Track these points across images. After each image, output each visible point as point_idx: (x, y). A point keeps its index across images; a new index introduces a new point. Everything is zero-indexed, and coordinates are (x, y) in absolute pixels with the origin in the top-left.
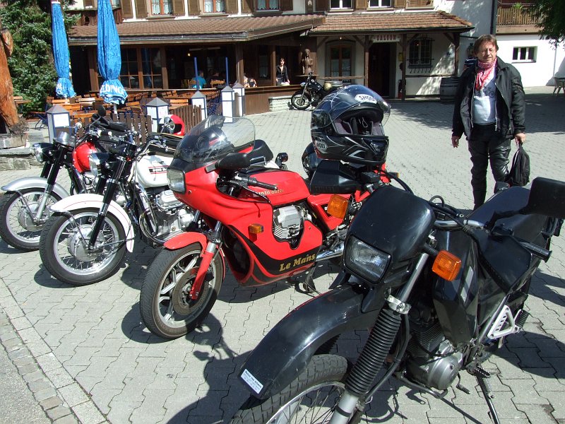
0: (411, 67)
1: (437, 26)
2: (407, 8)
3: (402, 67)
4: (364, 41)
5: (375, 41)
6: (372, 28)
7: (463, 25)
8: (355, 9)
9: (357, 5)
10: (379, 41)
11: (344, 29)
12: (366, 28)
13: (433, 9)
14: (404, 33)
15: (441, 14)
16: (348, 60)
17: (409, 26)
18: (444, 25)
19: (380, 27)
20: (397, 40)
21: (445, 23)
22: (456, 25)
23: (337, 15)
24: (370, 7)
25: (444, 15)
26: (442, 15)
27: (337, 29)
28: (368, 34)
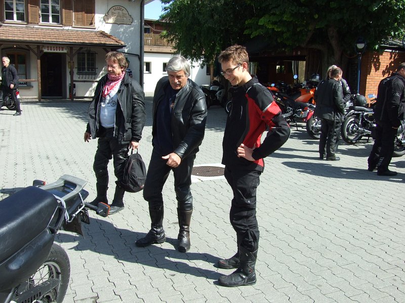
0: (79, 73)
1: (97, 42)
2: (73, 26)
3: (72, 74)
4: (36, 50)
5: (46, 50)
6: (42, 39)
7: (117, 43)
8: (28, 23)
9: (30, 20)
10: (49, 51)
11: (16, 38)
12: (36, 39)
13: (95, 29)
14: (71, 46)
15: (101, 33)
16: (24, 65)
17: (74, 41)
18: (103, 42)
19: (49, 40)
20: (65, 51)
21: (103, 41)
22: (112, 43)
23: (11, 26)
24: (41, 22)
25: (104, 35)
26: (103, 34)
27: (10, 38)
28: (39, 45)
